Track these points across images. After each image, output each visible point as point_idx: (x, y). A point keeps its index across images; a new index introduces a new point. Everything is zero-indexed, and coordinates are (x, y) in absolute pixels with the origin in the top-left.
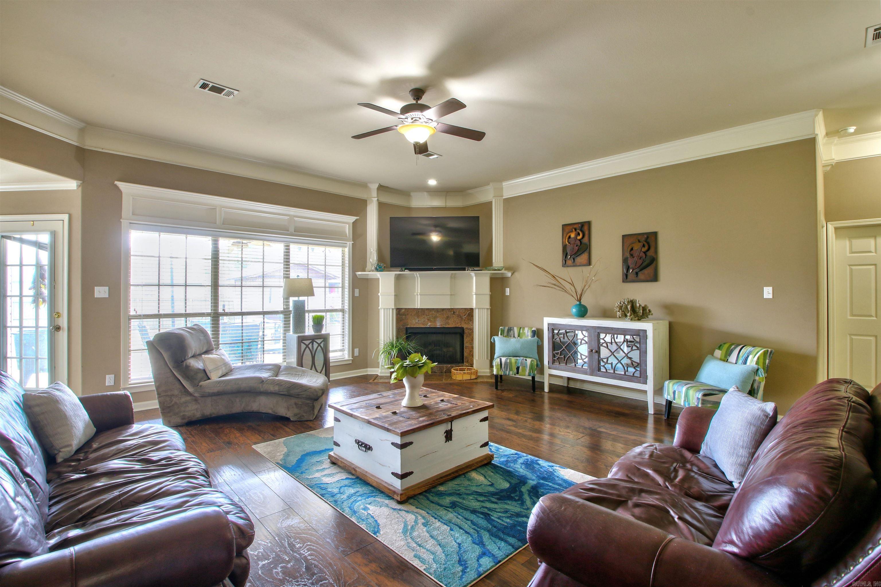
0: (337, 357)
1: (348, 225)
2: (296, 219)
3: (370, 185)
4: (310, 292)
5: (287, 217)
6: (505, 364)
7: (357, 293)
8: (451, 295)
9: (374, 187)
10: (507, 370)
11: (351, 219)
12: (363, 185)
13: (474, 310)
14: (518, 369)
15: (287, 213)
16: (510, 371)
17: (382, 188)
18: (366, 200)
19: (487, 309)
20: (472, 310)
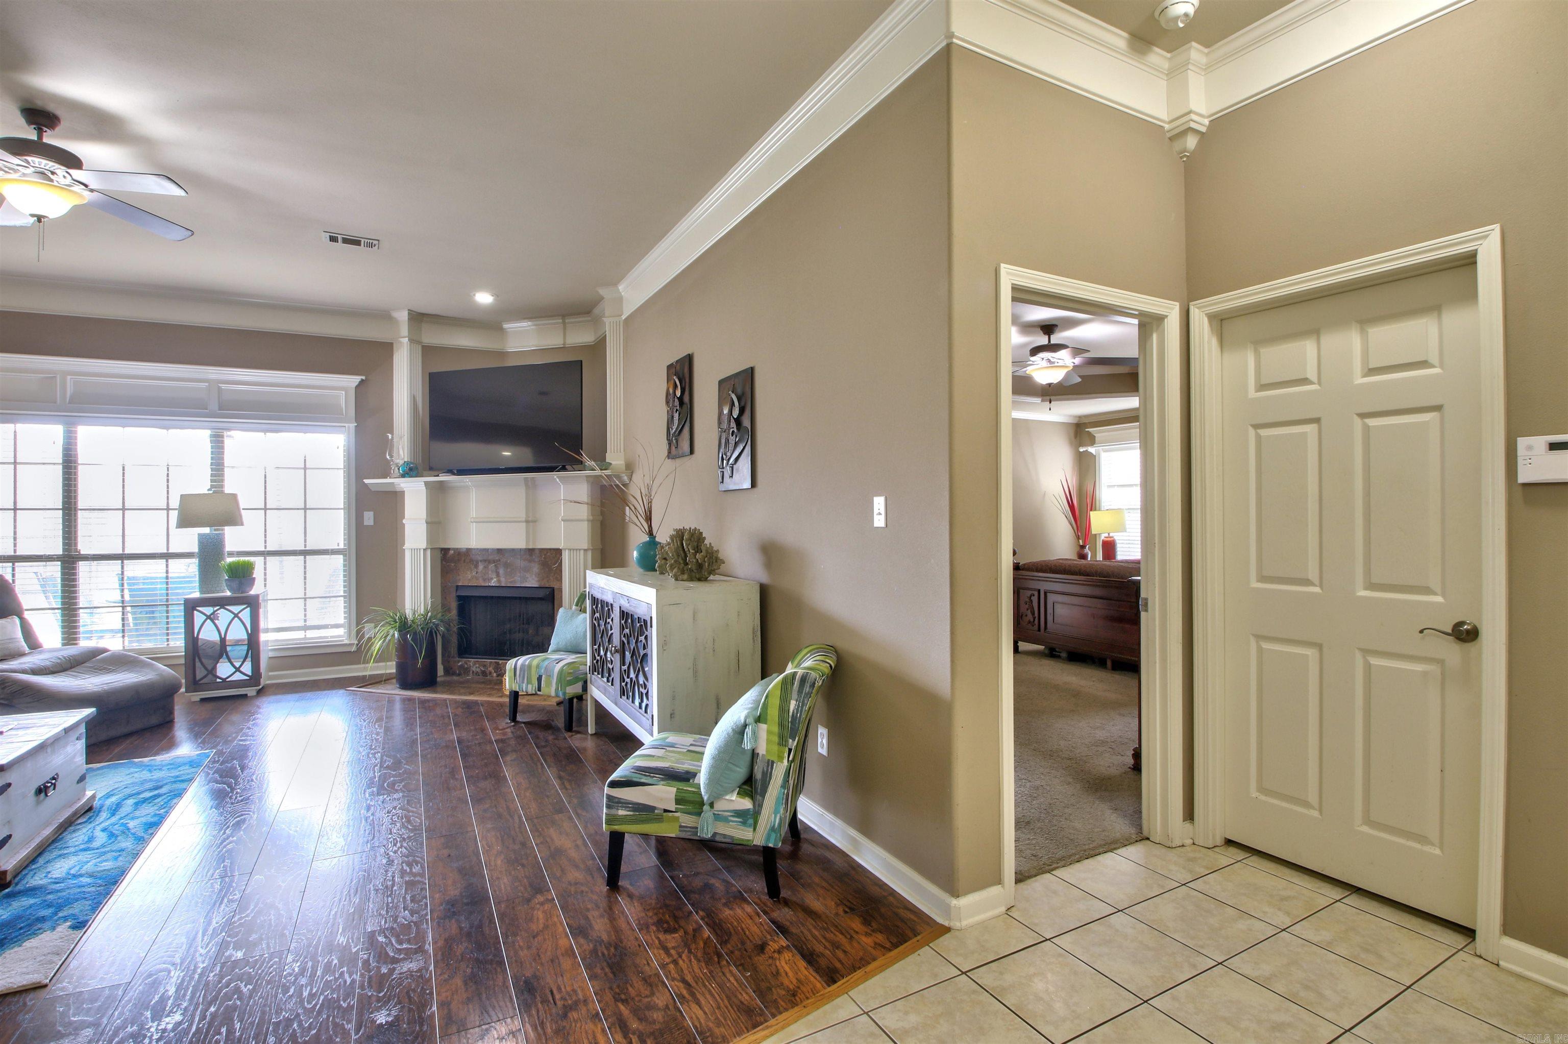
0: (327, 637)
1: (344, 392)
2: (223, 386)
3: (395, 314)
4: (233, 518)
5: (204, 385)
6: (521, 669)
7: (369, 518)
8: (527, 522)
9: (402, 316)
10: (523, 683)
11: (353, 381)
12: (384, 316)
13: (563, 552)
14: (539, 679)
15: (201, 376)
16: (528, 683)
17: (418, 318)
18: (392, 344)
19: (585, 550)
20: (558, 552)
